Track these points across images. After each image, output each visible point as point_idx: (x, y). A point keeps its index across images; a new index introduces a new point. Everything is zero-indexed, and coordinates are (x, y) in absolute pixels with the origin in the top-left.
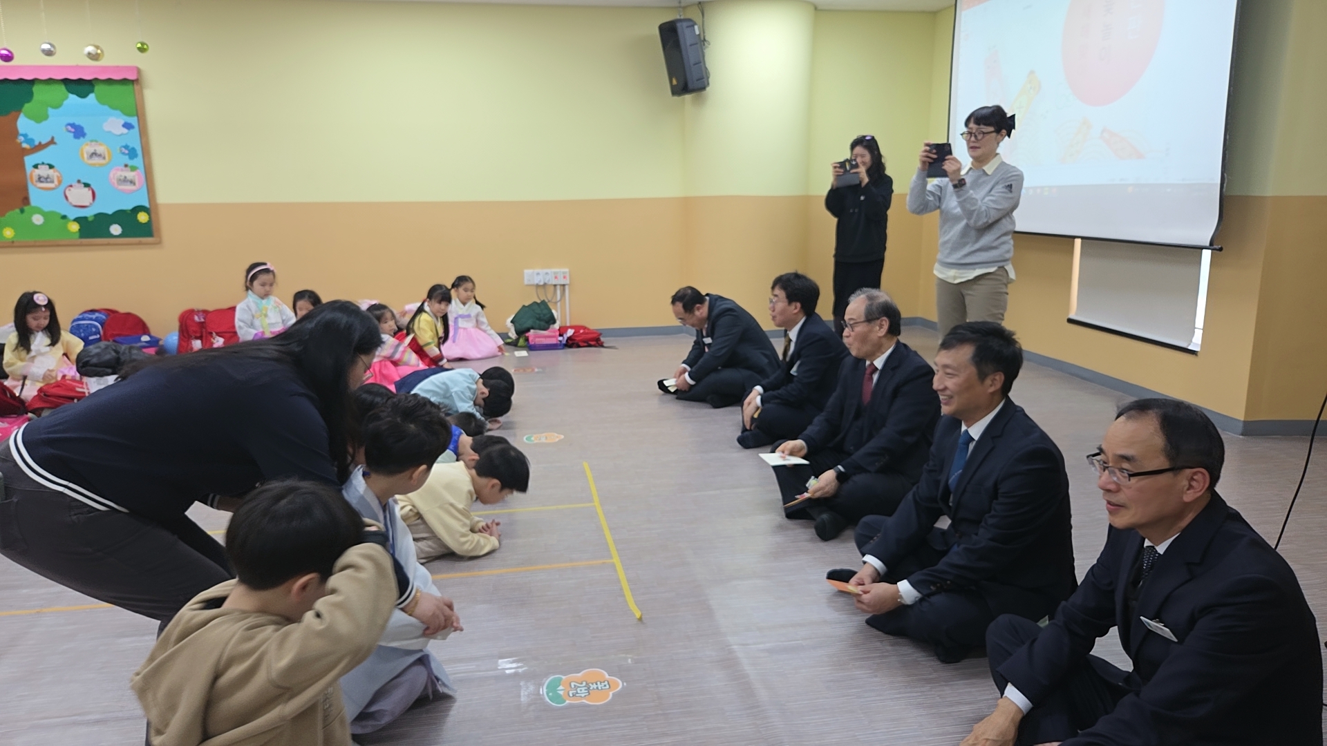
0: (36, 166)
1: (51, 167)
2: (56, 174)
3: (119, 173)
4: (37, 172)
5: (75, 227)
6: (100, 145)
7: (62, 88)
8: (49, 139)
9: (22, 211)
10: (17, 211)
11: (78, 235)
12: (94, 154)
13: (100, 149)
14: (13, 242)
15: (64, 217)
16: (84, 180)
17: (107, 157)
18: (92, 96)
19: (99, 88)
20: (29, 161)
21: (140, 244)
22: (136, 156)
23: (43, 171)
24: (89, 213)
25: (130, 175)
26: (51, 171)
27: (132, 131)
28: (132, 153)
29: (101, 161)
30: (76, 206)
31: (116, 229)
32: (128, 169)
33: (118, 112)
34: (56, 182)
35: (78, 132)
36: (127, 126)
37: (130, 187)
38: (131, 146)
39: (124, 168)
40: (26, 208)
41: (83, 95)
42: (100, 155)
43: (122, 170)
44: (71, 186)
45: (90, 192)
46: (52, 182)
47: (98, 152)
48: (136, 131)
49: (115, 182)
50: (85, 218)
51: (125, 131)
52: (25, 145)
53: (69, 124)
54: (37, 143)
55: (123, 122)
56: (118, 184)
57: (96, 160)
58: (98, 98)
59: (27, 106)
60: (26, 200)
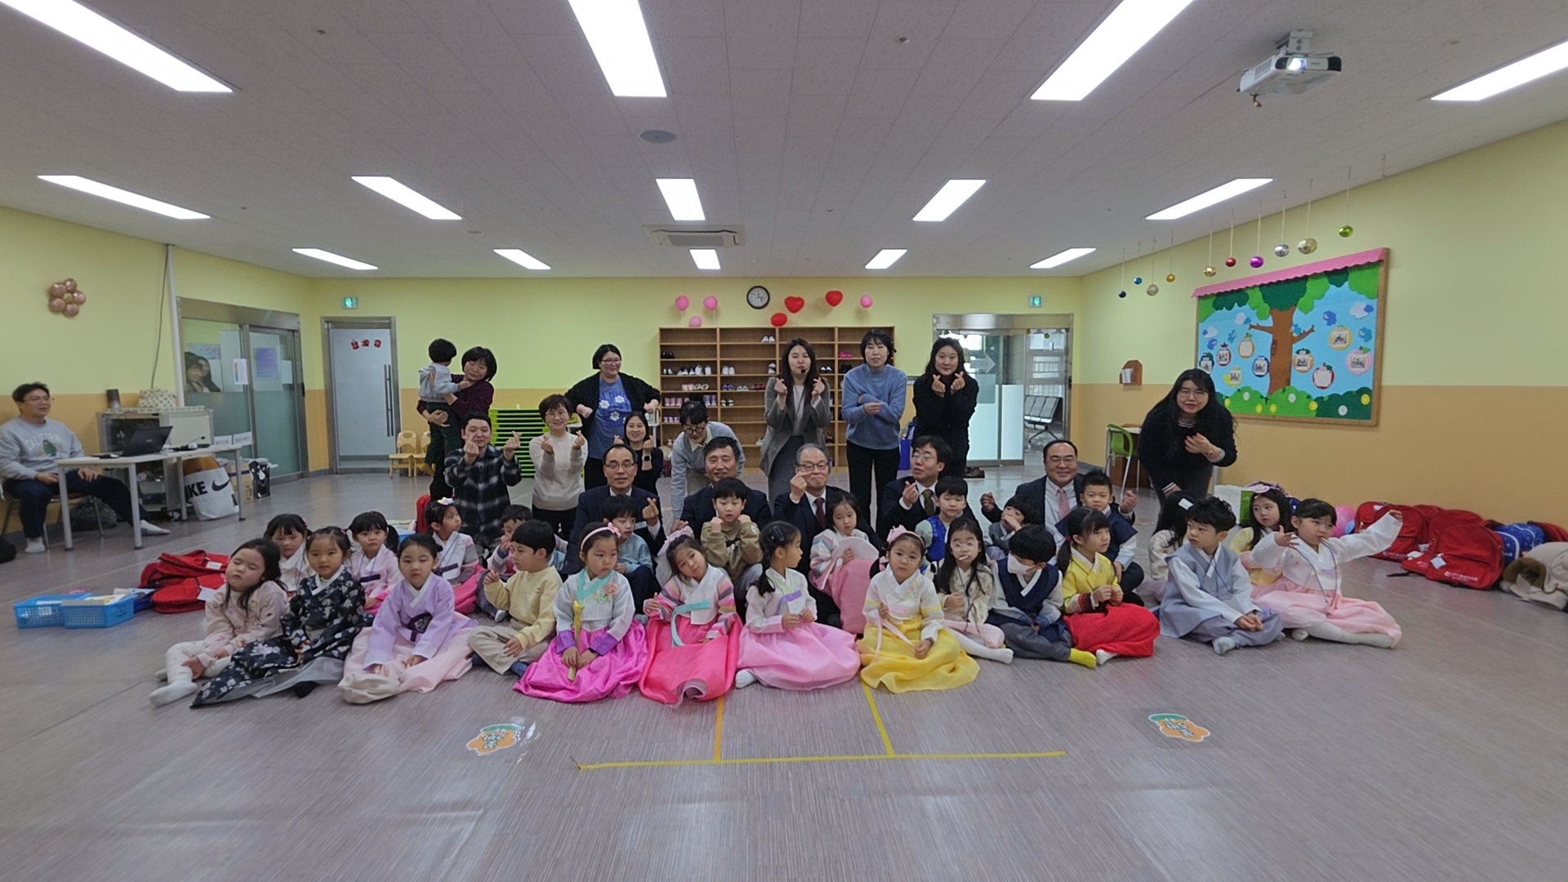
0: (1298, 353)
1: (1308, 352)
2: (1311, 358)
3: (1355, 356)
4: (1299, 357)
5: (1314, 406)
6: (1345, 329)
7: (1325, 280)
8: (1310, 328)
9: (1284, 391)
10: (1281, 390)
11: (1315, 413)
12: (1339, 338)
13: (1344, 334)
14: (1274, 416)
15: (1309, 397)
16: (1327, 364)
17: (1347, 342)
18: (1346, 284)
19: (1353, 276)
20: (1296, 347)
21: (1359, 425)
22: (1370, 338)
23: (1302, 356)
24: (1325, 394)
25: (1362, 357)
26: (1308, 355)
27: (1371, 313)
28: (1367, 335)
29: (1344, 345)
30: (1319, 387)
31: (1343, 410)
32: (1362, 351)
33: (1363, 296)
34: (1309, 366)
35: (1331, 318)
36: (1368, 309)
37: (1360, 370)
38: (1368, 328)
39: (1358, 351)
40: (1287, 388)
41: (1339, 285)
42: (1342, 340)
43: (1356, 353)
44: (1318, 369)
45: (1330, 375)
46: (1306, 365)
47: (1342, 337)
48: (1374, 314)
49: (1349, 363)
50: (1322, 398)
51: (1366, 314)
52: (1295, 335)
53: (1325, 313)
54: (1302, 332)
55: (1364, 306)
56: (1353, 367)
57: (1340, 345)
58: (1350, 285)
59: (1301, 300)
60: (1288, 382)
